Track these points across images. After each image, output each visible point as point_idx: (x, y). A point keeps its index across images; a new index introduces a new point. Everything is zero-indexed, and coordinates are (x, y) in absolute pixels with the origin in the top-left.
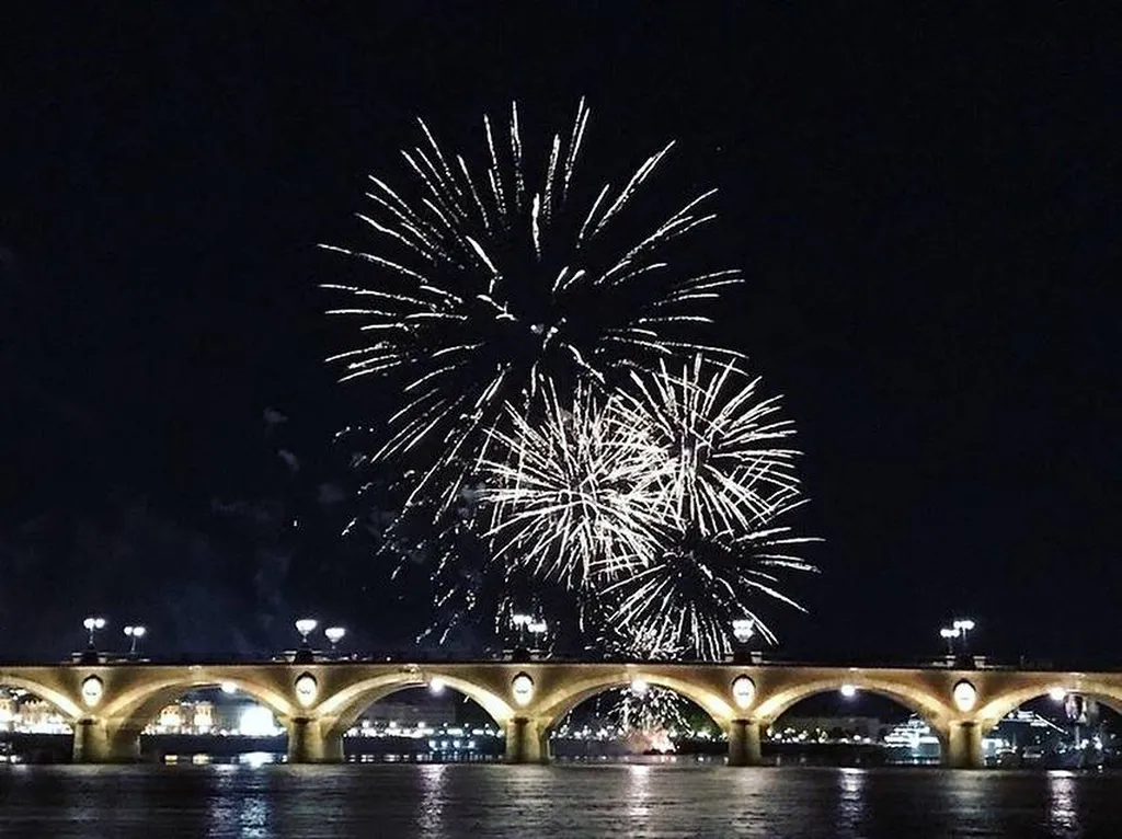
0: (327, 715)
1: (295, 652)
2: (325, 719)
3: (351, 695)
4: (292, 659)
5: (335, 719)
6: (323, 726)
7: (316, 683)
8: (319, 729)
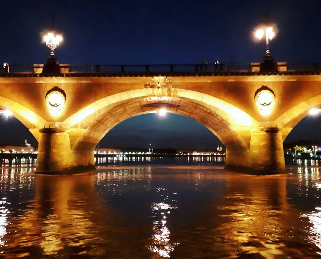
0: (76, 126)
1: (42, 65)
2: (75, 130)
3: (100, 108)
4: (40, 71)
5: (85, 131)
6: (73, 138)
7: (65, 97)
8: (68, 139)
